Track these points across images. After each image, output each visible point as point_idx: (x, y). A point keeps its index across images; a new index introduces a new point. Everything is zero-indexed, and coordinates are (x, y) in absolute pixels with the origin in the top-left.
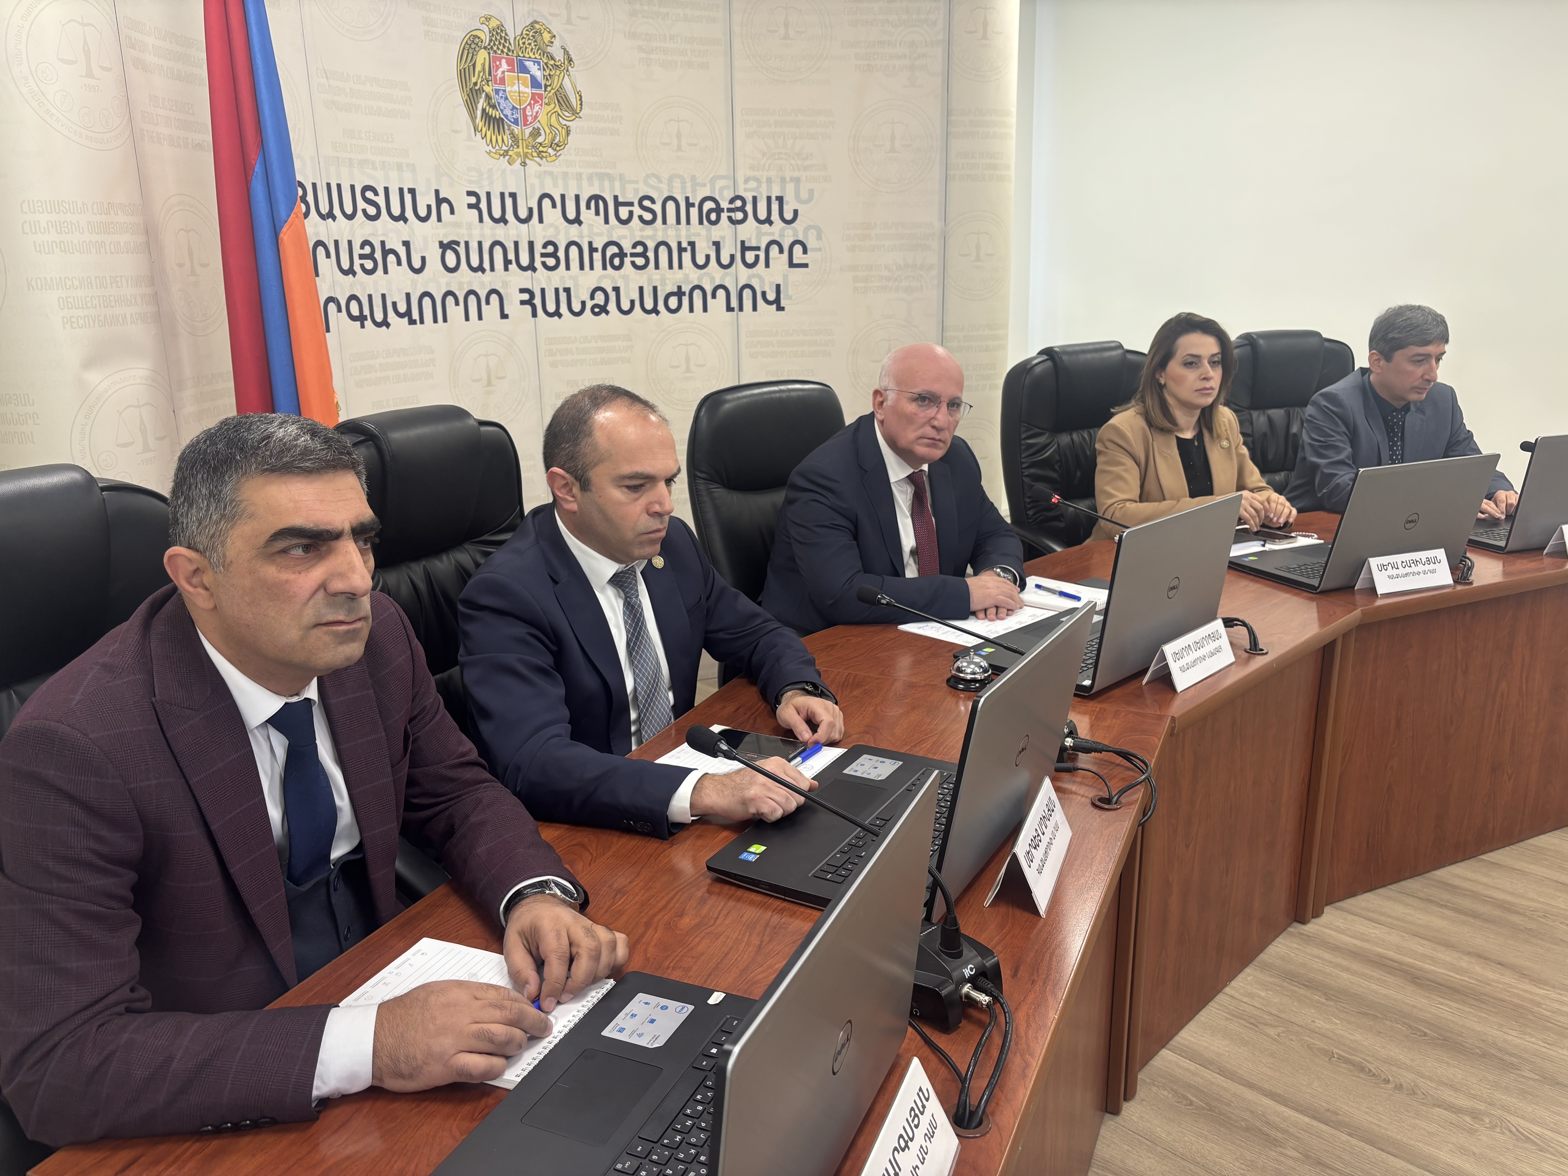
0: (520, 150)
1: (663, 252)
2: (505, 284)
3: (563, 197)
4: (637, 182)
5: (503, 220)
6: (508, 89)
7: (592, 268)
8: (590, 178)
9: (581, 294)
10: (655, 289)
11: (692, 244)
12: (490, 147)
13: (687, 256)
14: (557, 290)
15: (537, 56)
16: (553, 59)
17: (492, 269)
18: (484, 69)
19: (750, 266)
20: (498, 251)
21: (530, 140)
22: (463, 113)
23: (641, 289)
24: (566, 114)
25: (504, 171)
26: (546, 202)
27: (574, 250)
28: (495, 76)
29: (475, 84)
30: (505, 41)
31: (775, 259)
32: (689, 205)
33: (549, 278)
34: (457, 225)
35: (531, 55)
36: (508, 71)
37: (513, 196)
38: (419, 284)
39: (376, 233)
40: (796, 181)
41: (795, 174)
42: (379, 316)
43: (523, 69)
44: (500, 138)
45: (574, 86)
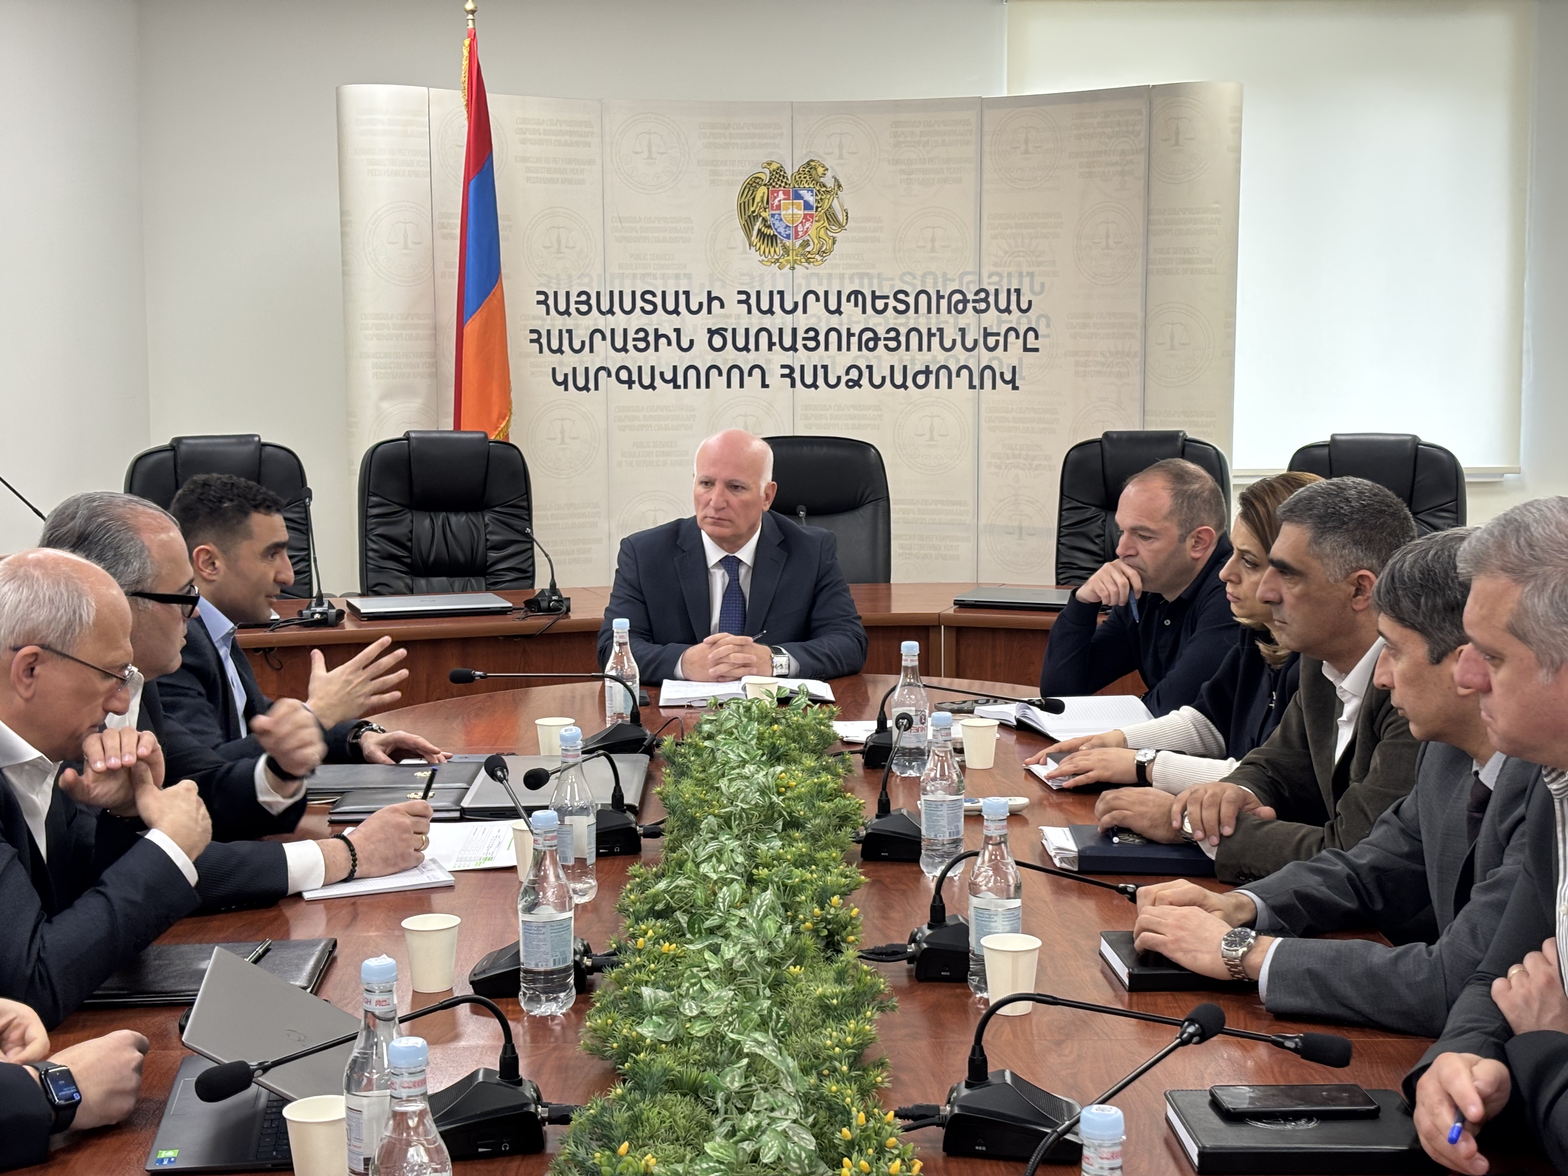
0: (790, 258)
1: (914, 337)
2: (769, 361)
3: (826, 293)
4: (893, 279)
5: (770, 311)
6: (783, 213)
7: (848, 349)
8: (852, 277)
9: (837, 370)
10: (905, 367)
11: (941, 330)
12: (763, 257)
13: (935, 341)
14: (815, 367)
15: (811, 186)
16: (824, 186)
17: (757, 349)
18: (762, 201)
19: (991, 350)
20: (764, 336)
21: (800, 250)
22: (741, 233)
23: (892, 367)
24: (834, 227)
25: (774, 275)
26: (811, 298)
27: (833, 336)
28: (772, 205)
29: (753, 212)
30: (784, 177)
31: (1013, 343)
32: (939, 297)
33: (809, 357)
34: (727, 316)
35: (806, 186)
36: (784, 199)
37: (781, 293)
38: (686, 359)
39: (651, 323)
40: (1031, 275)
41: (1031, 270)
42: (646, 381)
43: (798, 196)
44: (772, 250)
45: (841, 206)
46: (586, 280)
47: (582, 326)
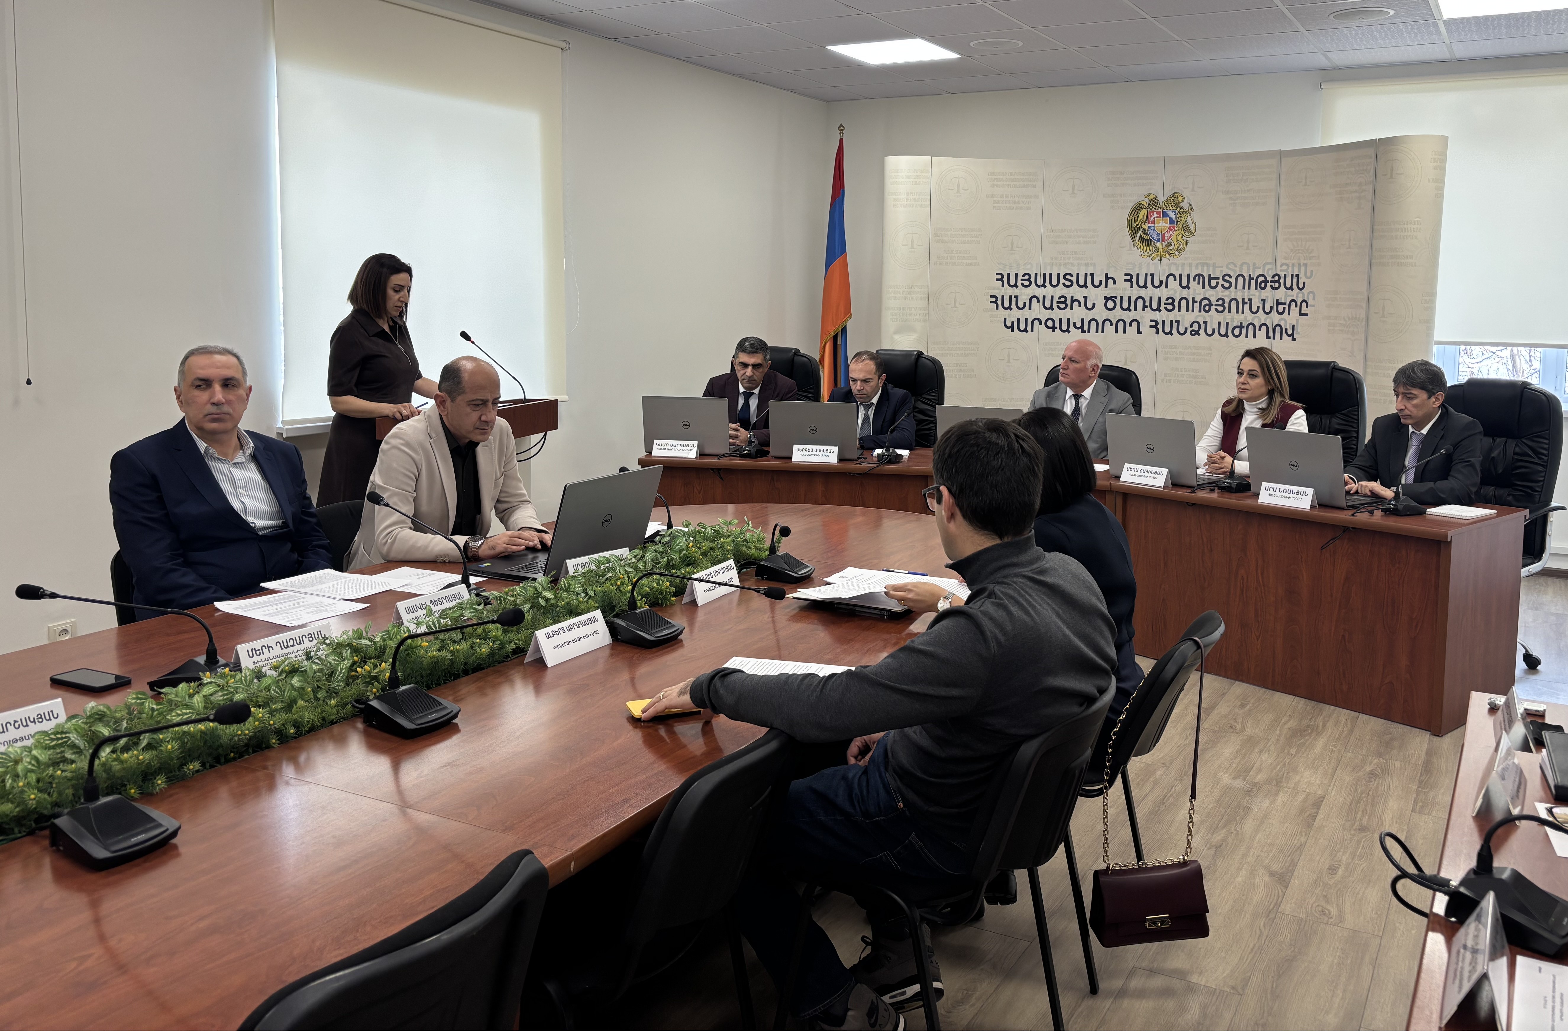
0: (1159, 253)
1: (1234, 304)
2: (1142, 317)
3: (1181, 275)
4: (1222, 267)
5: (1145, 286)
6: (1156, 225)
7: (1193, 311)
8: (1197, 265)
9: (1185, 324)
10: (1227, 323)
11: (1250, 300)
12: (1142, 253)
13: (1247, 307)
14: (1172, 322)
15: (1174, 208)
16: (1182, 209)
17: (1135, 309)
18: (1143, 218)
19: (1280, 314)
20: (1140, 302)
21: (1166, 248)
22: (1128, 239)
23: (1219, 323)
24: (1187, 234)
25: (1149, 264)
26: (1171, 278)
27: (1184, 302)
28: (1149, 221)
29: (1137, 225)
30: (1157, 203)
31: (1293, 310)
32: (1251, 279)
33: (1168, 315)
34: (1117, 289)
35: (1171, 208)
36: (1157, 217)
37: (1152, 275)
38: (1091, 315)
39: (1068, 293)
40: (1306, 265)
41: (1305, 262)
42: (1064, 327)
43: (1165, 215)
44: (1148, 249)
45: (1192, 221)
46: (1029, 266)
47: (1024, 294)
